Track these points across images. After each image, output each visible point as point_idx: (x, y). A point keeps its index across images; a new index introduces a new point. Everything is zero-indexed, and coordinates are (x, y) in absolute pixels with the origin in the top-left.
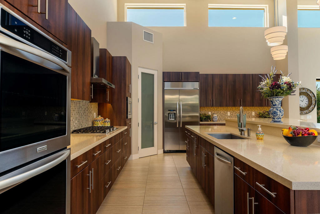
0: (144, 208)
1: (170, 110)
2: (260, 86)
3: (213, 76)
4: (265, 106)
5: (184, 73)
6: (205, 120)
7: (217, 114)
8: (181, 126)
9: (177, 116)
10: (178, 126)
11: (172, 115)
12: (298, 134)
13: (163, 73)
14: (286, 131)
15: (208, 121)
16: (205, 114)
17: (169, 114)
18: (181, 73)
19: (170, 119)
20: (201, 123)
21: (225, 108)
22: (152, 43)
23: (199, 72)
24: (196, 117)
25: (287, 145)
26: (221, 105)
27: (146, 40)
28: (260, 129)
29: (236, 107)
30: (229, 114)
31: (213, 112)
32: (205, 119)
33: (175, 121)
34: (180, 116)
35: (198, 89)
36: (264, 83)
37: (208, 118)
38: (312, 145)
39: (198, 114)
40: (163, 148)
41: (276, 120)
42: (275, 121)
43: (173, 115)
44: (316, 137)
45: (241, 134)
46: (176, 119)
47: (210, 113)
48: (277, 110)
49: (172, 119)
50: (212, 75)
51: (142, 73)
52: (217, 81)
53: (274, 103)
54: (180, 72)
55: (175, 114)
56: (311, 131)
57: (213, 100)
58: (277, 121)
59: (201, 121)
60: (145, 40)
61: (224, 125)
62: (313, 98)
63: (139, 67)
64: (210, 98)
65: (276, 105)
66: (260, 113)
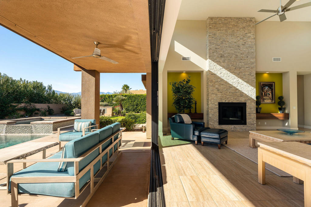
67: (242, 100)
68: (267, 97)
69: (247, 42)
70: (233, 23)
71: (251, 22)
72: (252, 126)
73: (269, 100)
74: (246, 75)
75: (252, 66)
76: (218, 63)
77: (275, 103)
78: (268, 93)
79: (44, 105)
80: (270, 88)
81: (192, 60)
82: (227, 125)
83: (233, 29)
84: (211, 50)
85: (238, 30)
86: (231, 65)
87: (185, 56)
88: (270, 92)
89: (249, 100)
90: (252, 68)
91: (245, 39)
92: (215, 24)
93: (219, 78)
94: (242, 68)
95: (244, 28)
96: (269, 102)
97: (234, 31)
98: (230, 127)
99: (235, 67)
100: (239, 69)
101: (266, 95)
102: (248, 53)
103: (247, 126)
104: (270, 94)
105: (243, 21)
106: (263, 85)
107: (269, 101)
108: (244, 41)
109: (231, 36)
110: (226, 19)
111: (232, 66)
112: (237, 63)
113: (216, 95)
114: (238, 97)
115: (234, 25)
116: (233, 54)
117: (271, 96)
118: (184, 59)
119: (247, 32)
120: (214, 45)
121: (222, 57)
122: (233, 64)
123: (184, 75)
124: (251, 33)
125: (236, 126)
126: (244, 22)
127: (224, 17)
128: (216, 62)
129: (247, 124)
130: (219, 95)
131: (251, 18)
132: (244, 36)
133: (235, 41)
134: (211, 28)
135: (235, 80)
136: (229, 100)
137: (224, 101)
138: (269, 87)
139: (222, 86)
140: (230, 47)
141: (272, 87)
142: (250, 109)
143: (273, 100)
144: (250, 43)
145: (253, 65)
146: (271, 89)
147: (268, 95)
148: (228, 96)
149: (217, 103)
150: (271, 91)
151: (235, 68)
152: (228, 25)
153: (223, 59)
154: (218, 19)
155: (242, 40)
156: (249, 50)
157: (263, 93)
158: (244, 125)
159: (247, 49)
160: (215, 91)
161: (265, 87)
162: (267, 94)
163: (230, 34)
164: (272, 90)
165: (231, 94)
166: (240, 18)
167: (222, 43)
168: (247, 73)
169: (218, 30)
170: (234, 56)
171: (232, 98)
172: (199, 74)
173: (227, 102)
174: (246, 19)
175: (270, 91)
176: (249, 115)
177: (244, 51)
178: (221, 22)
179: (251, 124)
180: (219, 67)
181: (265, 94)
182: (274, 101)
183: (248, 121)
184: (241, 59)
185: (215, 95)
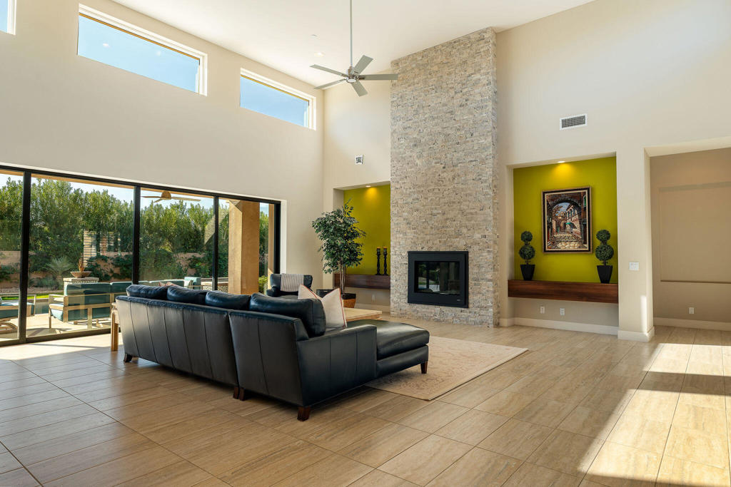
67: (459, 245)
68: (567, 235)
69: (472, 97)
70: (439, 60)
71: (481, 42)
72: (483, 312)
73: (572, 244)
74: (470, 182)
75: (483, 156)
76: (409, 161)
77: (589, 250)
78: (568, 221)
80: (576, 206)
82: (426, 306)
83: (439, 74)
84: (395, 135)
85: (449, 74)
86: (434, 161)
88: (575, 219)
89: (477, 243)
91: (466, 90)
92: (404, 72)
94: (459, 165)
95: (465, 62)
96: (571, 249)
97: (442, 76)
98: (433, 311)
99: (443, 166)
100: (452, 168)
101: (561, 228)
102: (475, 123)
103: (470, 312)
104: (577, 224)
105: (462, 46)
106: (553, 198)
107: (573, 246)
108: (465, 97)
109: (436, 92)
110: (425, 53)
111: (436, 163)
112: (448, 155)
113: (405, 234)
114: (450, 237)
115: (442, 62)
116: (439, 134)
117: (577, 230)
118: (360, 160)
119: (470, 71)
120: (401, 123)
121: (415, 145)
122: (440, 159)
123: (372, 193)
124: (482, 71)
125: (445, 309)
126: (465, 48)
127: (421, 50)
129: (470, 306)
130: (410, 235)
132: (464, 84)
133: (444, 101)
134: (395, 84)
136: (430, 244)
137: (419, 249)
138: (572, 203)
139: (415, 213)
140: (434, 119)
141: (581, 201)
142: (479, 267)
143: (585, 243)
144: (478, 98)
145: (486, 153)
146: (579, 209)
147: (568, 227)
148: (428, 237)
149: (405, 254)
150: (579, 214)
151: (444, 168)
152: (429, 67)
153: (418, 150)
154: (410, 59)
155: (459, 95)
156: (476, 115)
157: (554, 223)
158: (463, 309)
159: (472, 114)
160: (401, 226)
161: (560, 205)
162: (565, 224)
163: (434, 87)
164: (581, 211)
165: (434, 231)
166: (455, 42)
168: (470, 177)
169: (409, 86)
170: (442, 137)
171: (437, 241)
173: (426, 250)
174: (469, 38)
175: (577, 216)
176: (475, 284)
177: (462, 122)
178: (414, 66)
179: (481, 308)
181: (558, 225)
182: (587, 245)
183: (472, 298)
184: (458, 143)
185: (401, 235)
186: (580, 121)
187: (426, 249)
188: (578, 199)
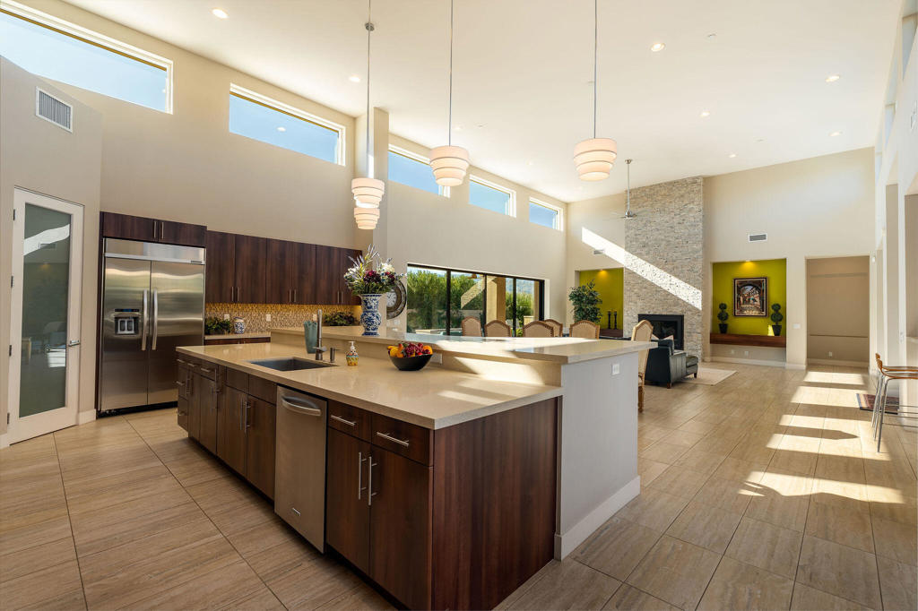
0: (81, 565)
1: (122, 310)
2: (347, 274)
3: (238, 239)
4: (336, 303)
5: (168, 223)
6: (217, 332)
7: (244, 319)
8: (154, 348)
9: (143, 323)
10: (144, 349)
11: (126, 320)
12: (411, 354)
13: (103, 215)
14: (394, 349)
15: (223, 334)
16: (216, 319)
17: (117, 318)
18: (159, 222)
19: (119, 332)
20: (207, 338)
21: (261, 307)
22: (68, 129)
23: (206, 227)
24: (196, 324)
25: (393, 369)
26: (253, 299)
27: (43, 117)
28: (353, 348)
29: (284, 306)
30: (268, 317)
31: (235, 314)
32: (216, 329)
33: (137, 337)
34: (151, 323)
35: (203, 263)
36: (354, 270)
37: (224, 327)
38: (425, 367)
39: (200, 318)
40: (96, 407)
41: (371, 331)
42: (369, 334)
43: (128, 322)
44: (430, 356)
45: (317, 358)
46: (140, 329)
47: (227, 317)
48: (373, 315)
49: (126, 332)
50: (237, 236)
51: (27, 205)
52: (246, 250)
53: (369, 305)
54: (154, 220)
55: (136, 319)
56: (425, 348)
57: (236, 290)
58: (372, 334)
59: (208, 333)
60: (40, 116)
61: (267, 340)
62: (403, 293)
63: (19, 188)
64: (230, 285)
65: (371, 307)
66: (326, 317)
67: (677, 311)
68: (751, 306)
69: (687, 219)
70: (663, 193)
71: (694, 184)
74: (685, 272)
75: (695, 256)
76: (639, 255)
77: (766, 316)
78: (752, 297)
79: (476, 311)
80: (757, 288)
81: (607, 253)
83: (663, 202)
84: (628, 238)
85: (671, 202)
86: (659, 257)
87: (597, 248)
88: (756, 296)
89: (690, 310)
90: (695, 259)
91: (683, 214)
92: (635, 198)
93: (640, 277)
94: (678, 261)
95: (682, 196)
96: (753, 314)
97: (665, 204)
99: (665, 260)
100: (672, 262)
101: (747, 302)
102: (689, 235)
104: (758, 300)
105: (680, 185)
106: (741, 283)
107: (755, 313)
108: (682, 218)
109: (660, 213)
110: (651, 187)
111: (661, 258)
112: (670, 254)
113: (635, 303)
115: (665, 194)
116: (662, 240)
117: (758, 303)
118: (597, 252)
119: (686, 202)
120: (633, 231)
121: (644, 246)
122: (663, 256)
124: (695, 203)
126: (682, 187)
127: (649, 184)
128: (636, 255)
130: (640, 303)
131: (693, 178)
132: (681, 210)
133: (667, 219)
135: (665, 280)
136: (655, 310)
137: (647, 313)
138: (754, 286)
139: (645, 290)
140: (658, 230)
141: (761, 285)
142: (692, 325)
143: (763, 311)
144: (692, 219)
145: (697, 254)
146: (759, 290)
147: (751, 301)
148: (653, 306)
149: (636, 315)
150: (759, 293)
151: (666, 262)
152: (655, 197)
153: (646, 249)
155: (678, 216)
156: (691, 230)
157: (742, 298)
159: (687, 229)
160: (634, 298)
161: (746, 287)
162: (749, 299)
163: (658, 210)
164: (761, 292)
165: (657, 302)
166: (675, 183)
167: (645, 225)
168: (686, 268)
170: (665, 242)
171: (660, 309)
172: (617, 273)
174: (685, 181)
176: (689, 335)
177: (681, 234)
178: (643, 195)
179: (693, 350)
180: (640, 261)
181: (744, 300)
182: (764, 313)
183: (686, 344)
184: (677, 247)
185: (633, 304)
186: (763, 237)
187: (651, 313)
188: (759, 284)
